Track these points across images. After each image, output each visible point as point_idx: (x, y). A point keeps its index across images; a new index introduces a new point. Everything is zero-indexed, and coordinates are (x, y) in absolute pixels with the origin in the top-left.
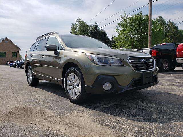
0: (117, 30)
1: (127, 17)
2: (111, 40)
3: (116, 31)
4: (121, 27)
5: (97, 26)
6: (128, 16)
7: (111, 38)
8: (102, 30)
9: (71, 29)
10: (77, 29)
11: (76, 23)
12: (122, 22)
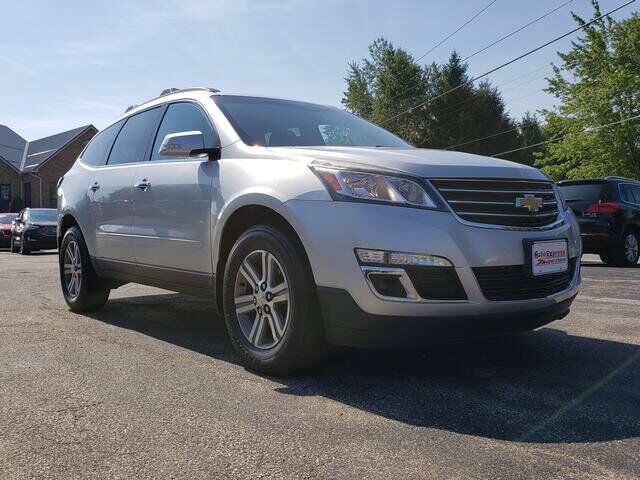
0: (556, 86)
1: (607, 24)
2: (520, 132)
3: (552, 90)
4: (573, 71)
5: (462, 71)
6: (609, 19)
8: (482, 86)
9: (346, 87)
10: (372, 89)
11: (371, 60)
12: (580, 48)
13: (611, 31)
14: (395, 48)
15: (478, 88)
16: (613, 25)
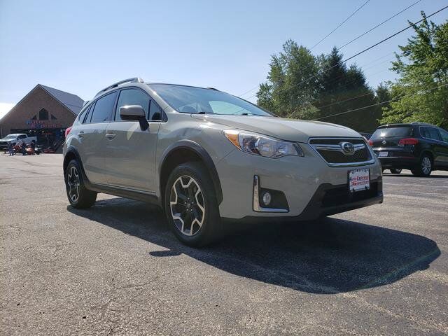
0: (398, 67)
1: (431, 27)
2: (376, 95)
3: (394, 69)
4: (409, 57)
5: (339, 59)
6: (433, 24)
7: (377, 88)
8: (351, 67)
9: (269, 69)
10: (285, 70)
11: (284, 53)
12: (413, 42)
13: (434, 32)
14: (299, 46)
15: (350, 69)
16: (435, 28)
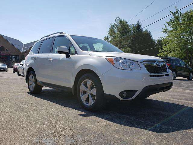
1: (180, 14)
2: (156, 42)
3: (164, 32)
4: (170, 26)
6: (180, 12)
7: (157, 40)
9: (109, 30)
10: (116, 30)
11: (115, 23)
12: (172, 20)
13: (181, 16)
14: (122, 20)
15: (145, 31)
16: (181, 14)
